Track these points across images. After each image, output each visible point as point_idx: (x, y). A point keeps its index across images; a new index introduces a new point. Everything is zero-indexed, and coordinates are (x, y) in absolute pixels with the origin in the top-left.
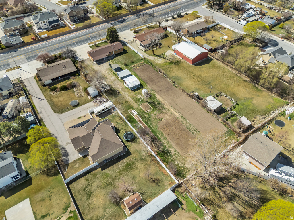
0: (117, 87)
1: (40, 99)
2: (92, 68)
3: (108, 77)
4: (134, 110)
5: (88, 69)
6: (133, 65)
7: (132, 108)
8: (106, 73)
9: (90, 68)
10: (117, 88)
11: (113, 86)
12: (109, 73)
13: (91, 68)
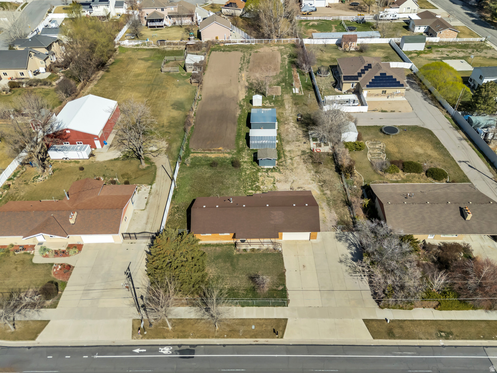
0: (294, 129)
1: (469, 166)
2: (322, 191)
3: (300, 153)
4: (294, 92)
5: (335, 192)
6: (221, 155)
7: (295, 96)
8: (295, 165)
9: (328, 192)
10: (296, 127)
11: (300, 132)
12: (289, 161)
13: (325, 194)
